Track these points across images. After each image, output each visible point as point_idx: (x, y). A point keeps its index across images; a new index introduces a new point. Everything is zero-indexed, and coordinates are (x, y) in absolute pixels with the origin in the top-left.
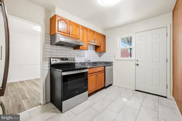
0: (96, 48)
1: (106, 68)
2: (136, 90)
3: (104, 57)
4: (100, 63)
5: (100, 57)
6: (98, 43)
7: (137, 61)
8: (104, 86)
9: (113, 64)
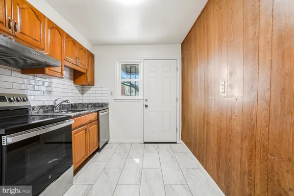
0: (76, 75)
1: (101, 114)
2: (145, 143)
3: (91, 95)
4: (83, 105)
5: (82, 94)
6: (81, 66)
7: (146, 100)
8: (97, 147)
9: (109, 106)
